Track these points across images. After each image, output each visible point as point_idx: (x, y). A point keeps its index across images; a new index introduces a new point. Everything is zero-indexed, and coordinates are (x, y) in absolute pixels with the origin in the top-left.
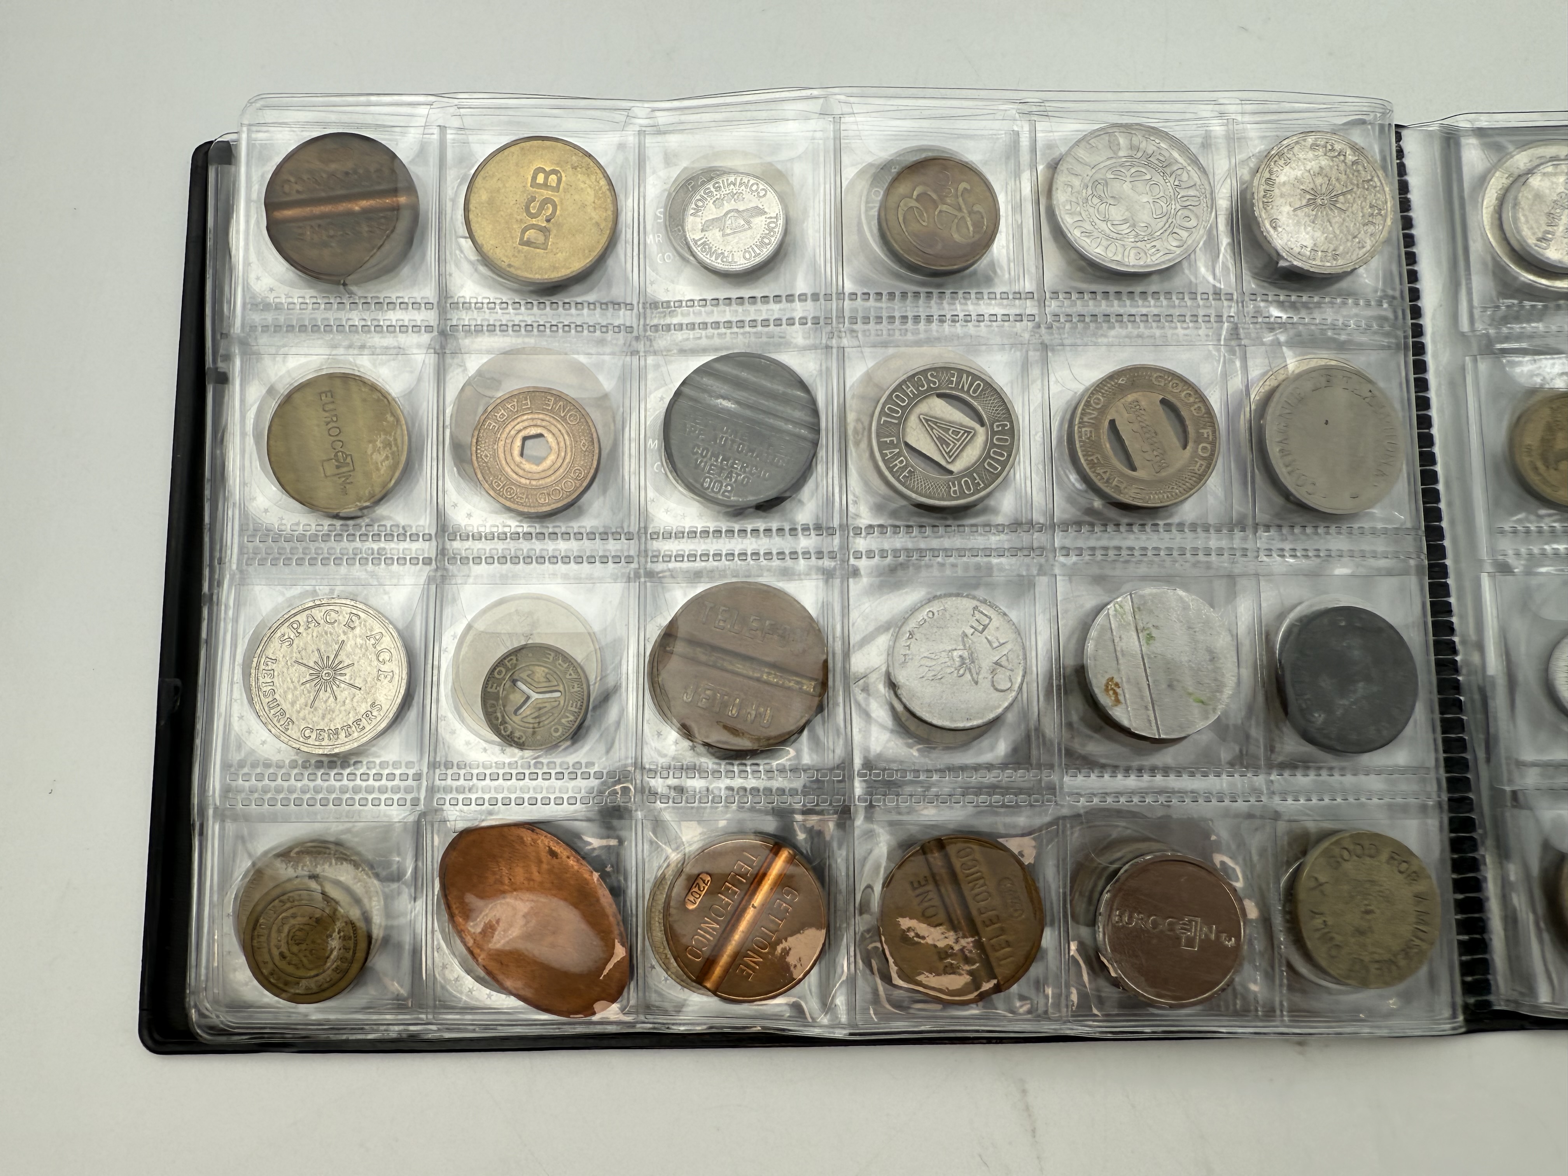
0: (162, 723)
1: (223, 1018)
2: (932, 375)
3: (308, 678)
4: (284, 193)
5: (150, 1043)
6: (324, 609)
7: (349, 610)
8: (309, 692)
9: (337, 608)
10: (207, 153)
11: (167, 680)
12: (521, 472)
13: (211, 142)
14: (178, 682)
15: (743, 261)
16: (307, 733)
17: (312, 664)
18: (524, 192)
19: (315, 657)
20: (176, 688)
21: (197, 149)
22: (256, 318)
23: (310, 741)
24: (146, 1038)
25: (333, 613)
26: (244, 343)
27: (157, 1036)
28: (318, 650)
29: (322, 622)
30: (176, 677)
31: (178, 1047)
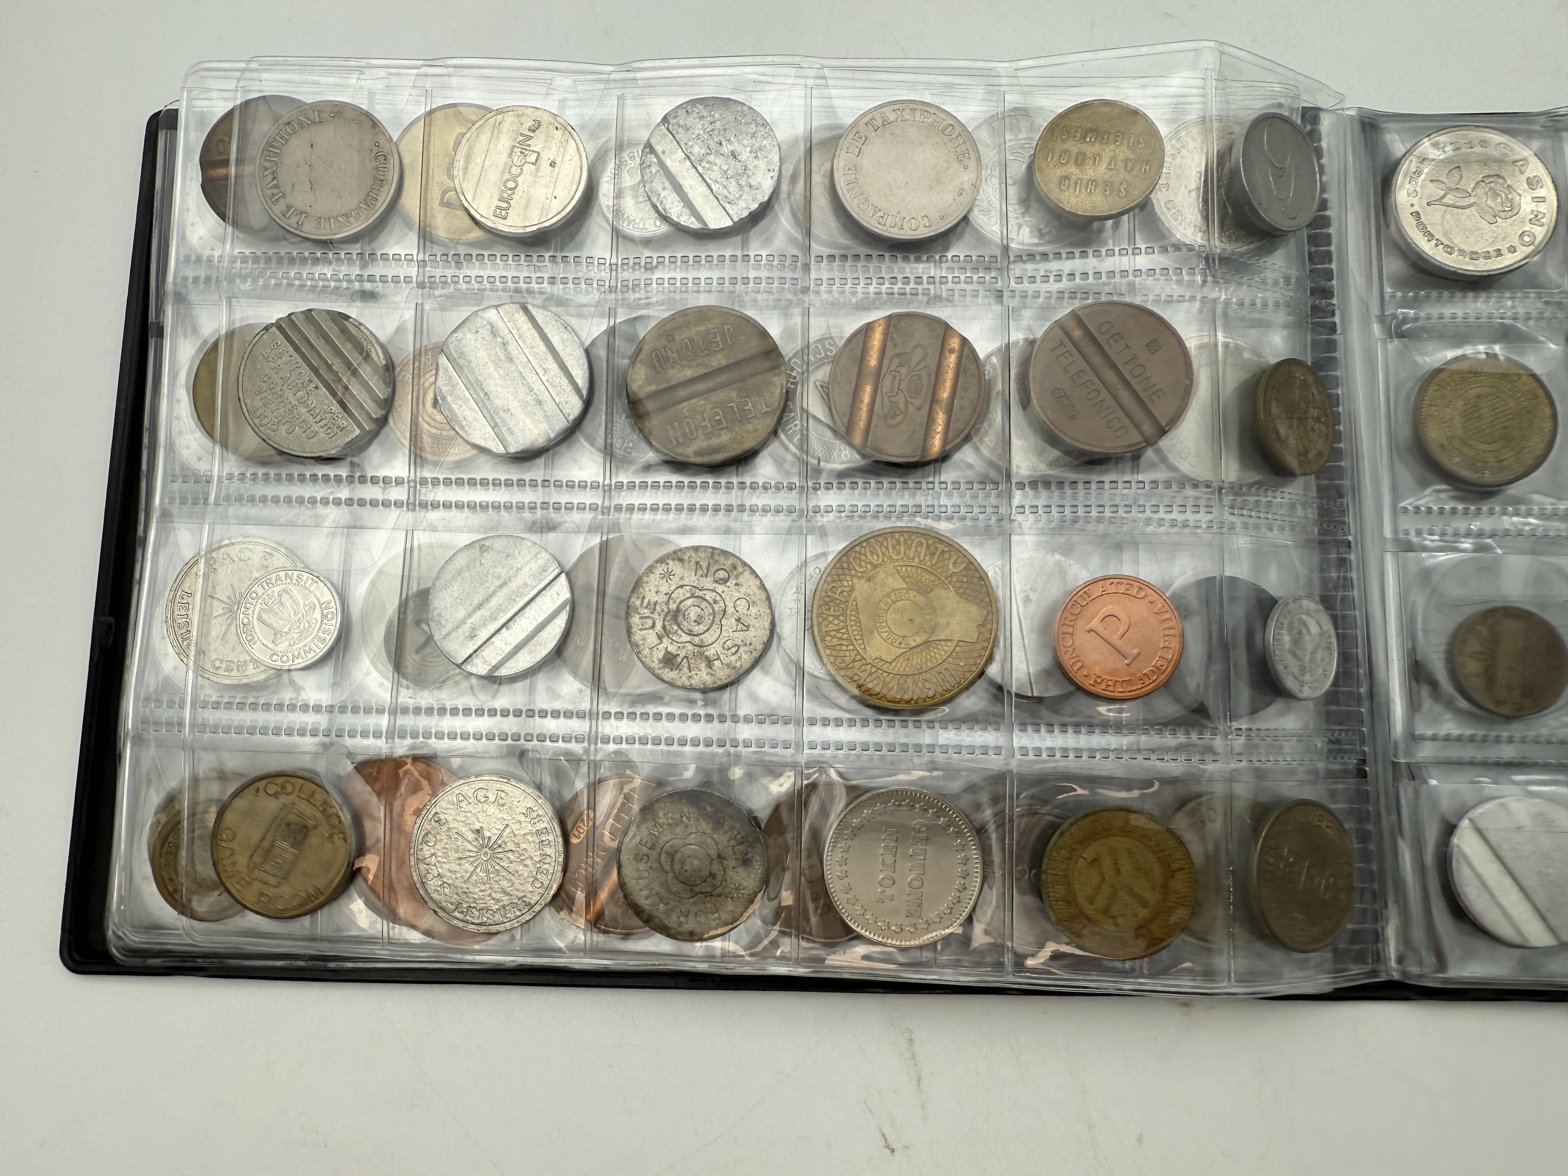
0: (95, 658)
1: (136, 939)
2: (829, 344)
3: (221, 612)
4: (219, 152)
5: (69, 962)
6: (238, 547)
7: (261, 548)
8: (221, 625)
9: (251, 547)
10: (161, 120)
11: (102, 619)
12: (433, 423)
13: (164, 111)
14: (112, 620)
15: (653, 228)
16: (217, 664)
17: (225, 599)
18: (445, 155)
19: (229, 592)
20: (110, 627)
21: (152, 117)
22: (190, 273)
23: (221, 672)
24: (66, 958)
25: (247, 552)
26: (180, 298)
27: (76, 957)
28: (232, 586)
29: (236, 559)
30: (110, 615)
31: (97, 968)
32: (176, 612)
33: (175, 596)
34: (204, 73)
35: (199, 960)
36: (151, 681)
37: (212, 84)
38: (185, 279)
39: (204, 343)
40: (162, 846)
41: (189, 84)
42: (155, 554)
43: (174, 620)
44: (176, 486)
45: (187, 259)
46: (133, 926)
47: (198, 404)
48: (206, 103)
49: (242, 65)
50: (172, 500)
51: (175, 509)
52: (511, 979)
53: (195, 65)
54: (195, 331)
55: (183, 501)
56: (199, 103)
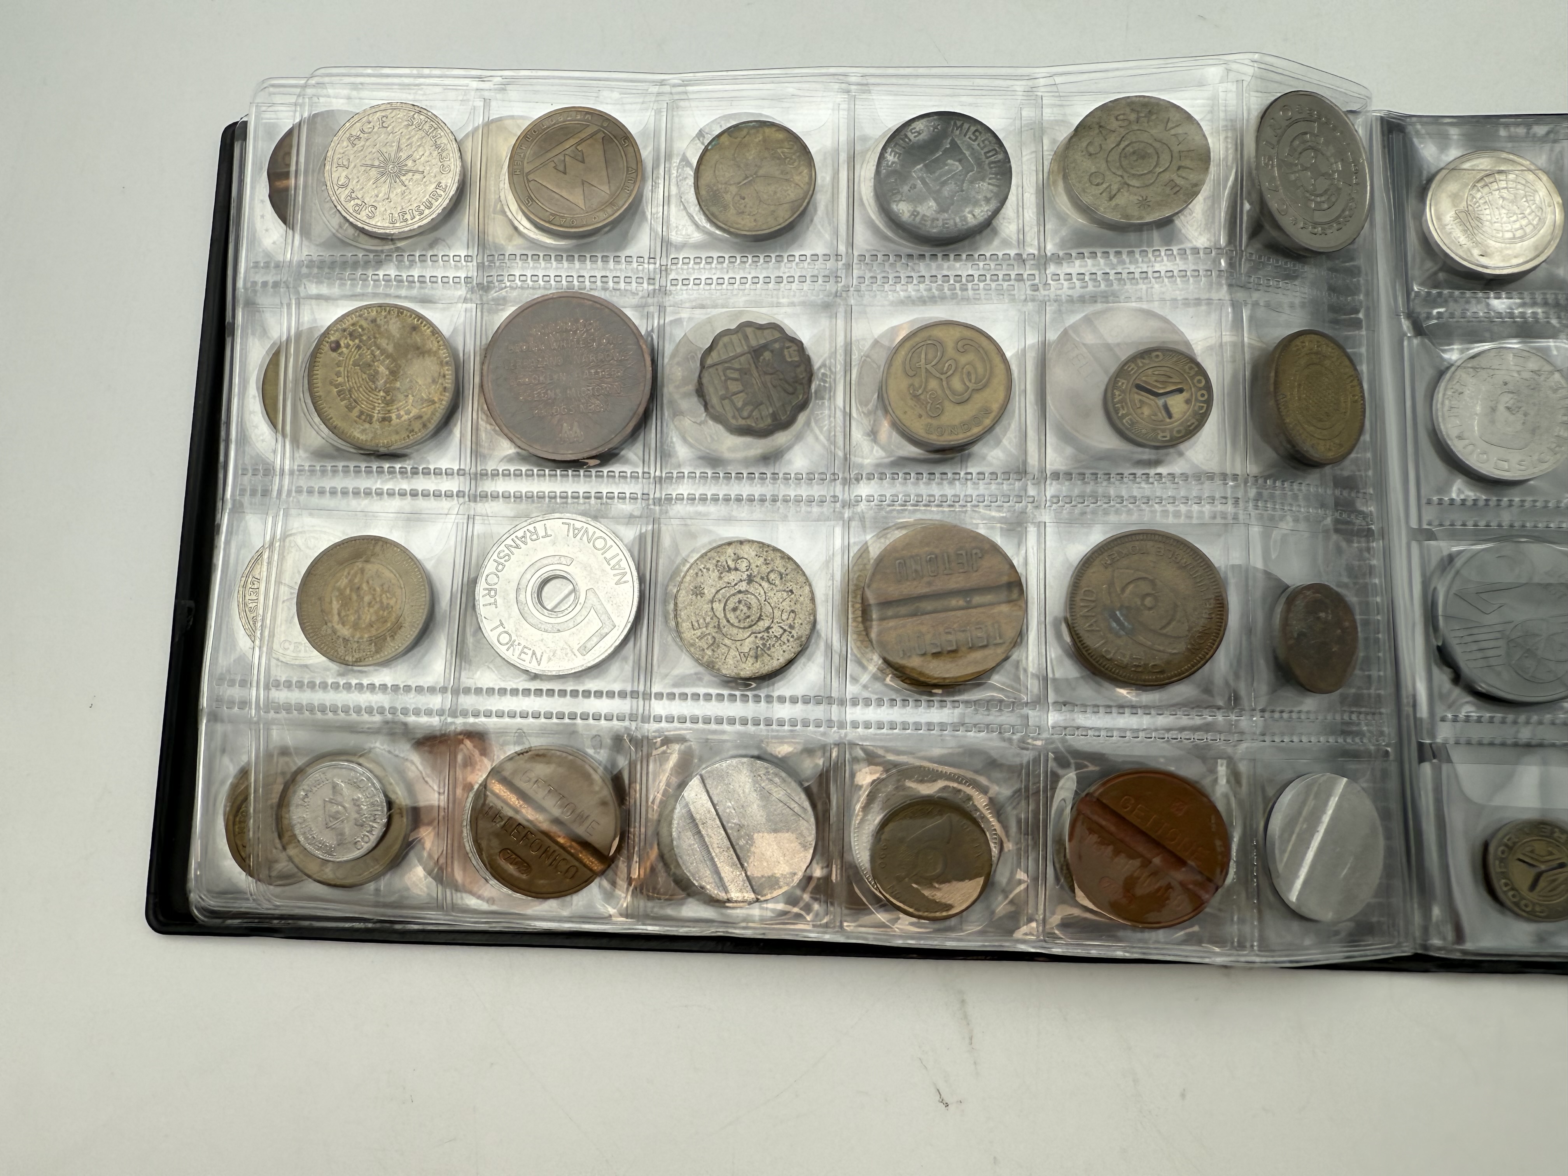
0: (177, 639)
1: (213, 903)
3: (289, 596)
4: (285, 164)
5: (154, 923)
6: (305, 536)
7: (326, 537)
10: (234, 132)
11: (183, 602)
13: (236, 123)
14: (191, 604)
16: (286, 645)
17: (292, 584)
20: (190, 609)
21: (226, 129)
22: (259, 278)
23: (289, 653)
24: (151, 917)
26: (250, 304)
27: (161, 918)
30: (190, 599)
31: (179, 929)
32: (248, 597)
33: (246, 582)
34: (271, 89)
35: (275, 922)
36: (224, 662)
37: (278, 99)
38: (254, 283)
39: (274, 344)
40: (236, 816)
41: (258, 100)
42: (228, 543)
43: (245, 605)
44: (246, 479)
45: (256, 265)
46: (209, 891)
47: (267, 402)
48: (272, 115)
49: (303, 82)
50: (243, 492)
51: (246, 500)
52: (567, 942)
53: (263, 81)
54: (265, 332)
55: (253, 493)
56: (267, 115)
